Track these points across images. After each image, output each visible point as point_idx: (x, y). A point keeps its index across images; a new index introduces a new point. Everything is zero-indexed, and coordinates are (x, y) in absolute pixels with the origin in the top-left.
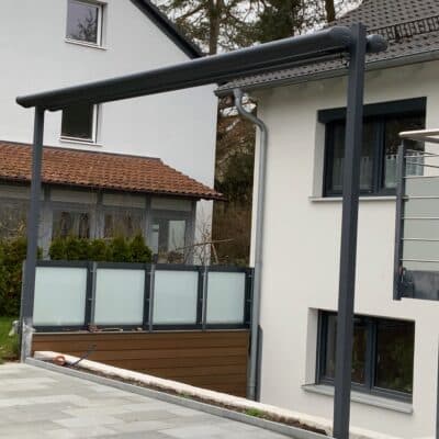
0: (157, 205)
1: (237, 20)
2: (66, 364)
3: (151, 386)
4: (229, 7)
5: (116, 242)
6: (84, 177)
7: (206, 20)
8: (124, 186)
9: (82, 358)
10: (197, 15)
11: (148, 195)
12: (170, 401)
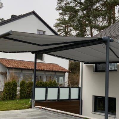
0: (57, 74)
1: (71, 34)
2: (42, 109)
3: (62, 113)
4: (69, 32)
5: (50, 82)
6: (42, 68)
7: (65, 34)
8: (50, 70)
9: (46, 107)
10: (63, 33)
11: (55, 72)
12: (67, 116)
